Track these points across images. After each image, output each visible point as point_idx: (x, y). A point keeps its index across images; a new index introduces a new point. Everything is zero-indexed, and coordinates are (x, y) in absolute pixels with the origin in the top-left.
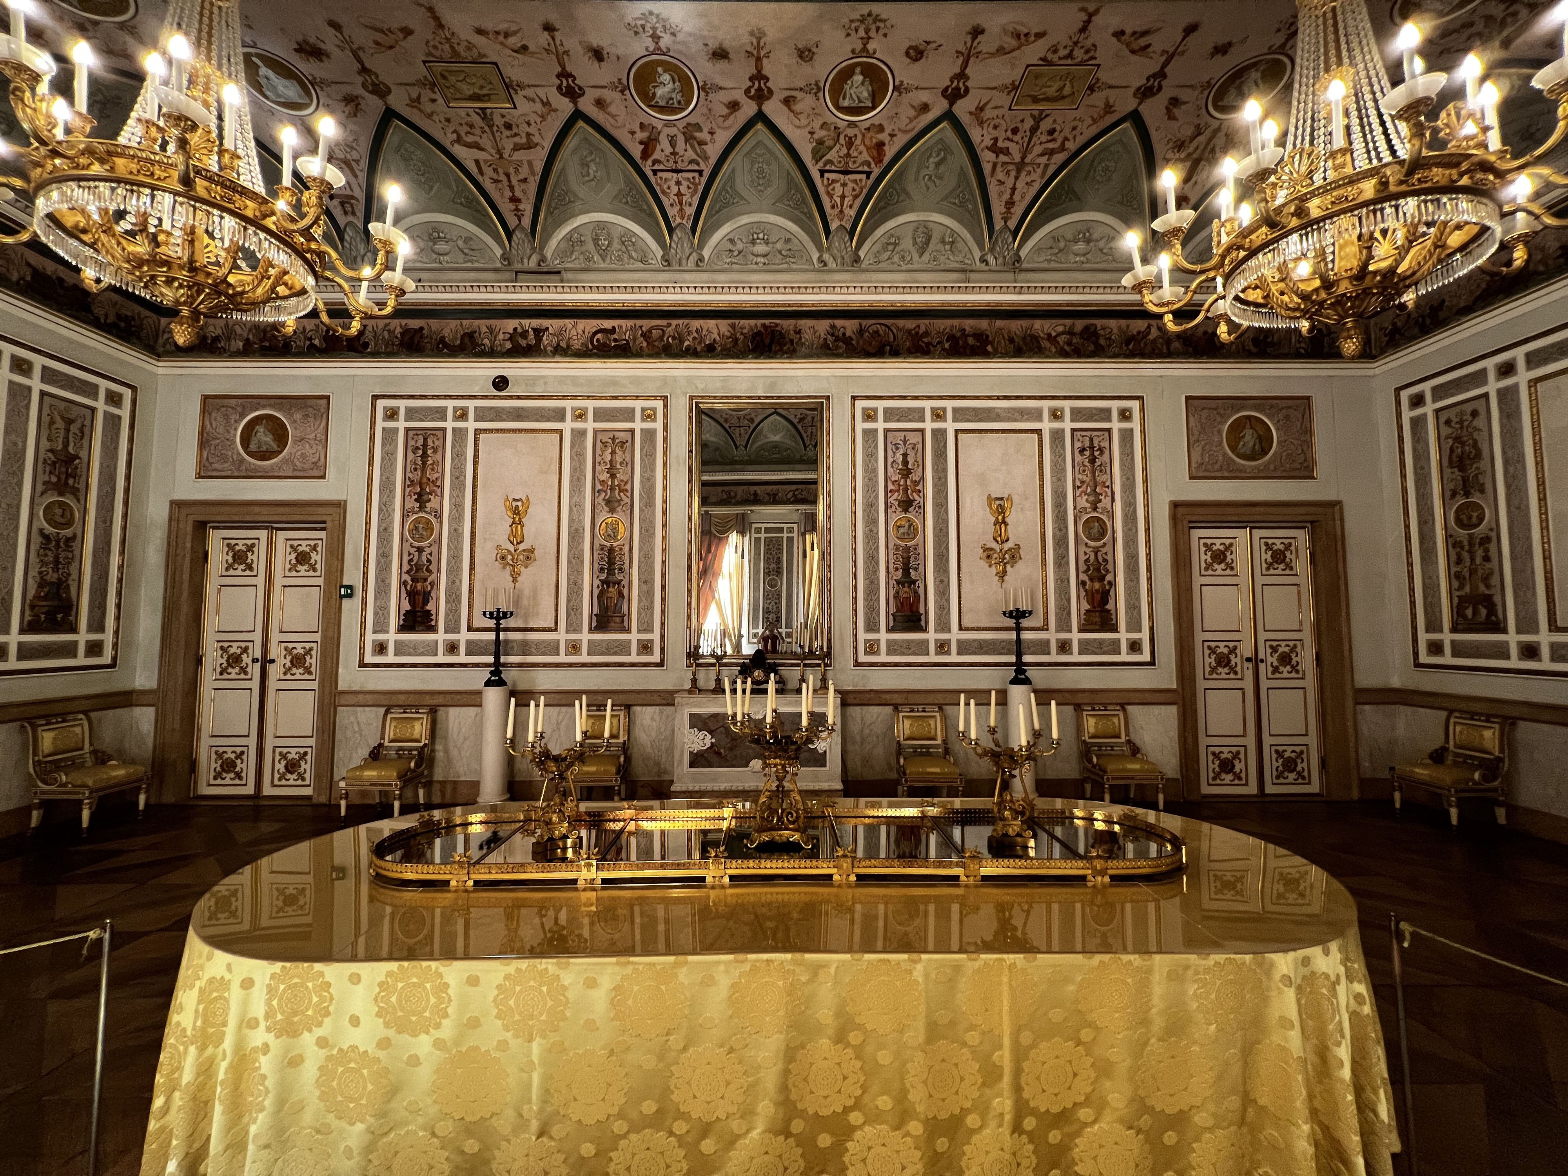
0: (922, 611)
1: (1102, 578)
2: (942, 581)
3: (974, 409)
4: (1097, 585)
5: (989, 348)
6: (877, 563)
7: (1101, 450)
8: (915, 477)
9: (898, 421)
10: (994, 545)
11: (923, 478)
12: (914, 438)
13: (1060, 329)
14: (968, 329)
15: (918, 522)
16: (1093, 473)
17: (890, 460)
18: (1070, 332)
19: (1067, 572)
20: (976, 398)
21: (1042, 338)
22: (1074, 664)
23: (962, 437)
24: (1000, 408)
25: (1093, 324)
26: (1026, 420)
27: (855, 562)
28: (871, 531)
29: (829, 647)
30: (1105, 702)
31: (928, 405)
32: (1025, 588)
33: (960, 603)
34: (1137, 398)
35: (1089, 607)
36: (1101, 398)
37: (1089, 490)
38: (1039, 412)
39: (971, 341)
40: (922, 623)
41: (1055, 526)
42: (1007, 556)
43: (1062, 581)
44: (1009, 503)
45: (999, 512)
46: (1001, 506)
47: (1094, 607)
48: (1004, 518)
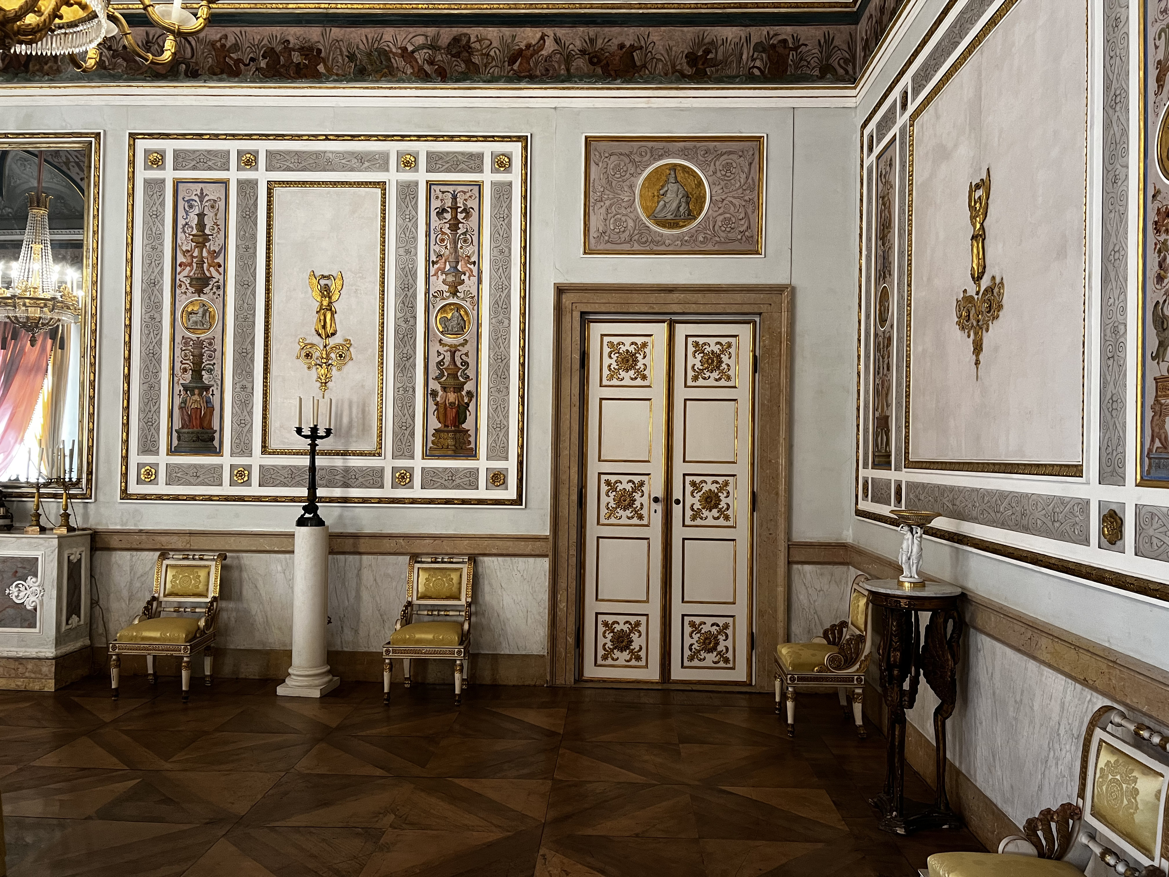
0: (216, 426)
1: (459, 388)
2: (244, 388)
3: (297, 153)
4: (452, 397)
5: (321, 68)
6: (159, 361)
7: (467, 212)
8: (213, 245)
9: (194, 168)
10: (316, 340)
11: (224, 247)
12: (213, 193)
13: (420, 40)
14: (291, 39)
15: (215, 309)
16: (455, 243)
17: (181, 222)
18: (433, 46)
19: (412, 378)
20: (299, 137)
21: (394, 54)
22: (413, 501)
23: (278, 191)
24: (332, 152)
25: (465, 35)
26: (367, 170)
27: (128, 360)
28: (152, 318)
29: (90, 473)
30: (450, 551)
31: (233, 146)
32: (355, 399)
33: (265, 417)
34: (519, 139)
35: (439, 425)
36: (470, 138)
37: (448, 267)
38: (385, 157)
39: (296, 58)
40: (216, 443)
41: (399, 315)
42: (333, 355)
43: (406, 391)
44: (339, 282)
45: (323, 296)
46: (327, 288)
47: (446, 426)
48: (330, 303)
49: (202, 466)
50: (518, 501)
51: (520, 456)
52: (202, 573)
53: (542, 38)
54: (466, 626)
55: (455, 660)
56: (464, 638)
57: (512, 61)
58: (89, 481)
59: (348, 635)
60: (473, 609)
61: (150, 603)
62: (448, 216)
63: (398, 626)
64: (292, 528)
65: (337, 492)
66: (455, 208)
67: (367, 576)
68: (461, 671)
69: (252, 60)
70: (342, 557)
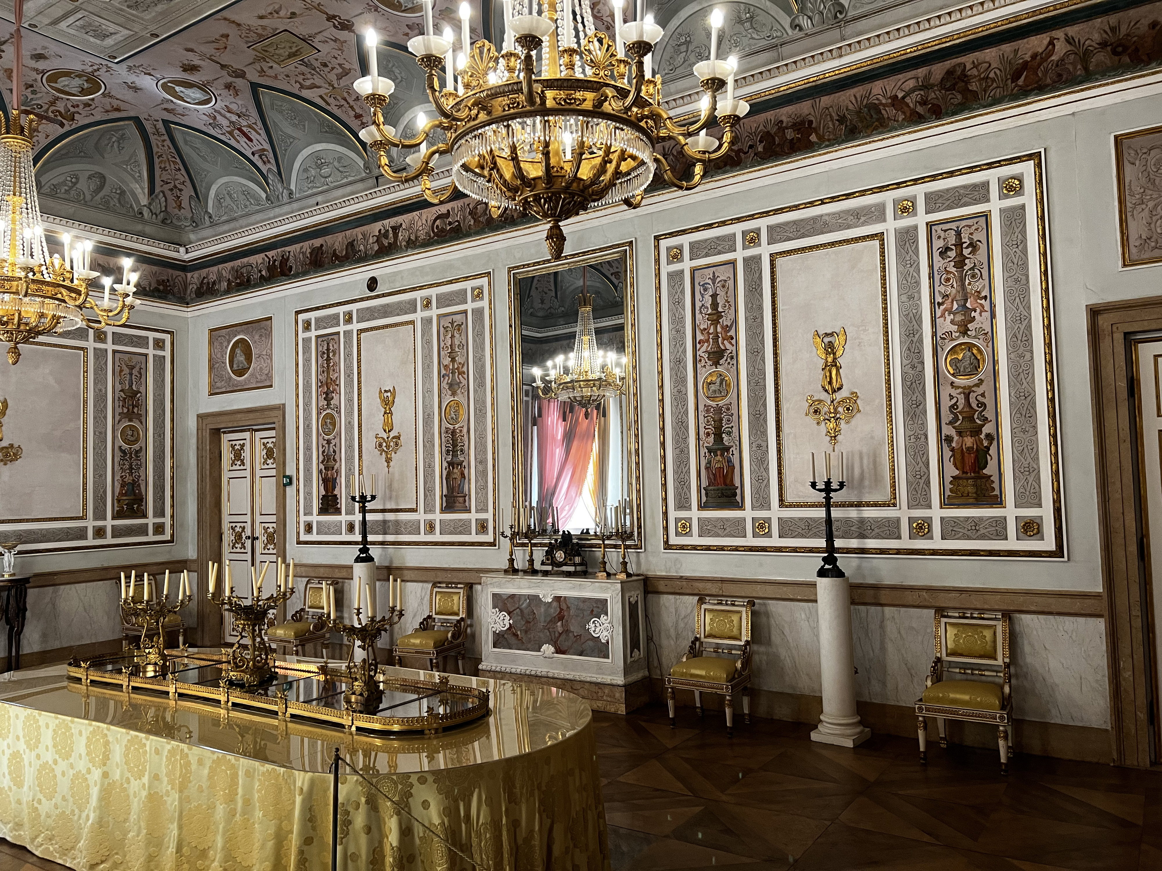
0: (737, 483)
1: (976, 431)
2: (759, 446)
3: (795, 222)
4: (969, 441)
5: (813, 138)
6: (687, 429)
7: (973, 246)
8: (725, 321)
9: (707, 255)
10: (824, 396)
11: (735, 321)
12: (723, 274)
13: (911, 84)
14: (784, 119)
15: (730, 377)
16: (962, 280)
17: (698, 304)
18: (925, 86)
19: (924, 425)
20: (797, 207)
21: (884, 105)
22: (934, 552)
23: (780, 262)
24: (828, 215)
25: (959, 64)
26: (863, 224)
27: (663, 429)
28: (679, 391)
29: (639, 527)
30: (979, 606)
31: (737, 229)
32: (865, 450)
33: (780, 473)
34: (1030, 157)
35: (957, 472)
36: (972, 170)
37: (955, 306)
38: (881, 208)
39: (790, 134)
40: (738, 498)
41: (906, 362)
42: (840, 409)
43: (917, 438)
44: (842, 338)
45: (827, 353)
46: (831, 345)
47: (964, 472)
48: (835, 359)
49: (728, 519)
50: (1059, 553)
51: (1057, 502)
52: (735, 618)
53: (1051, 43)
54: (1007, 689)
55: (998, 726)
56: (1006, 703)
57: (1016, 76)
58: (639, 533)
59: (876, 687)
60: (1012, 670)
61: (693, 643)
62: (952, 254)
63: (929, 683)
64: (813, 577)
65: (854, 543)
66: (959, 244)
67: (890, 628)
68: (1006, 738)
69: (751, 147)
70: (862, 608)
